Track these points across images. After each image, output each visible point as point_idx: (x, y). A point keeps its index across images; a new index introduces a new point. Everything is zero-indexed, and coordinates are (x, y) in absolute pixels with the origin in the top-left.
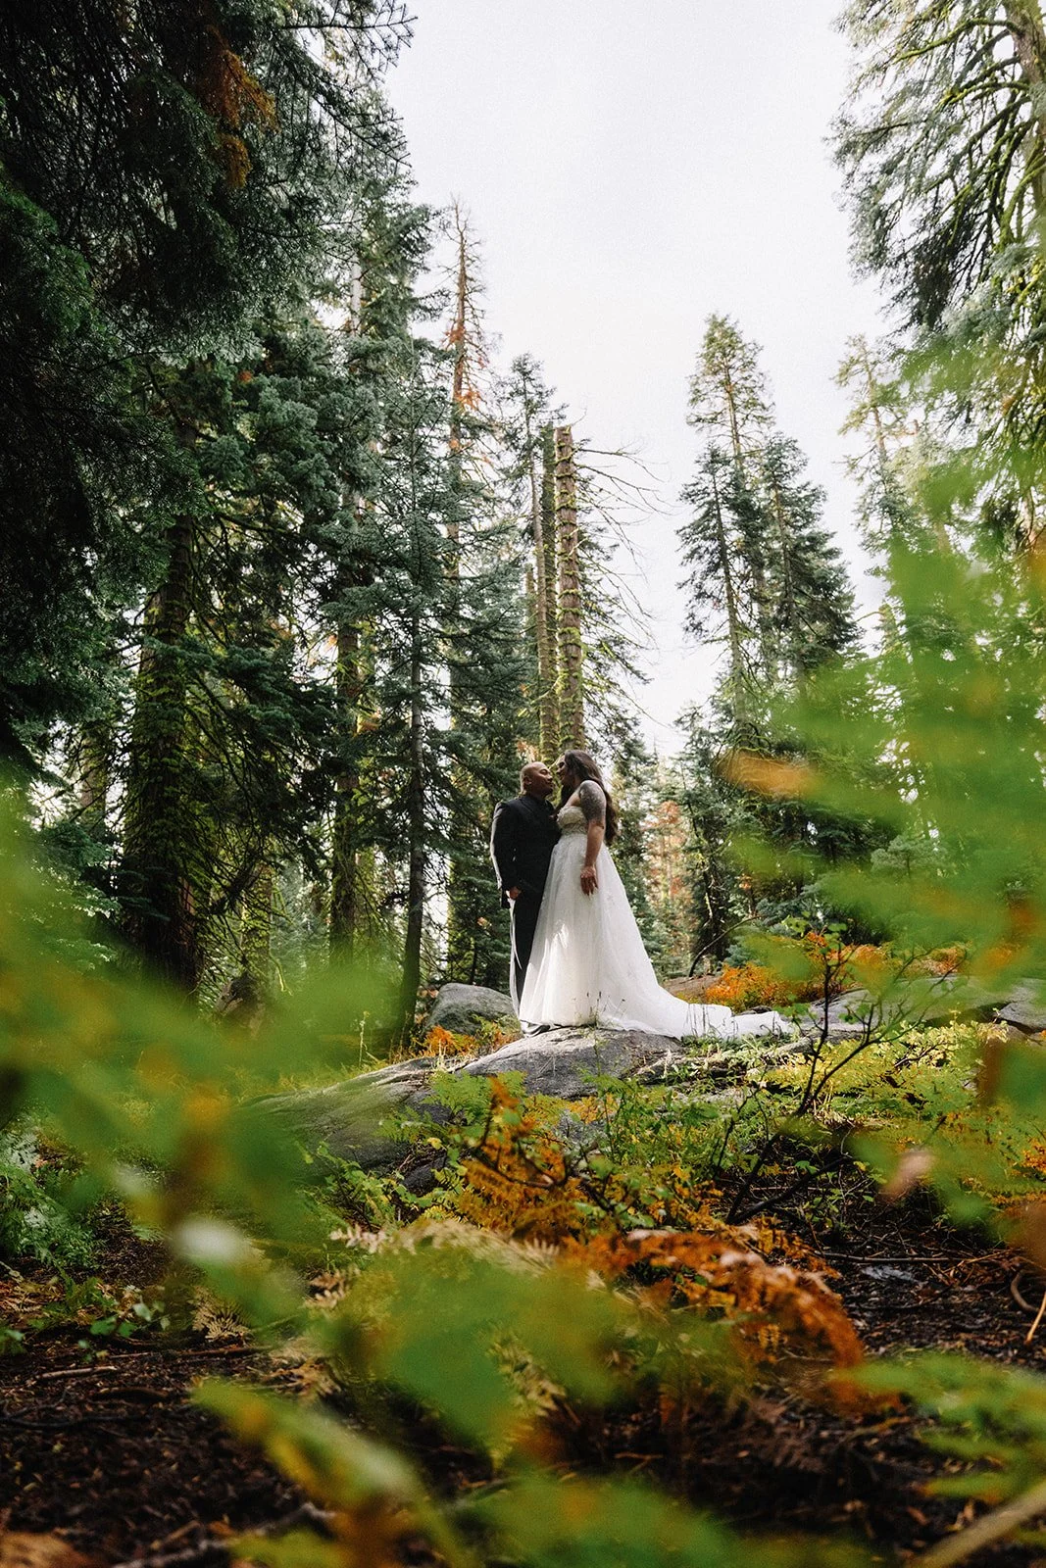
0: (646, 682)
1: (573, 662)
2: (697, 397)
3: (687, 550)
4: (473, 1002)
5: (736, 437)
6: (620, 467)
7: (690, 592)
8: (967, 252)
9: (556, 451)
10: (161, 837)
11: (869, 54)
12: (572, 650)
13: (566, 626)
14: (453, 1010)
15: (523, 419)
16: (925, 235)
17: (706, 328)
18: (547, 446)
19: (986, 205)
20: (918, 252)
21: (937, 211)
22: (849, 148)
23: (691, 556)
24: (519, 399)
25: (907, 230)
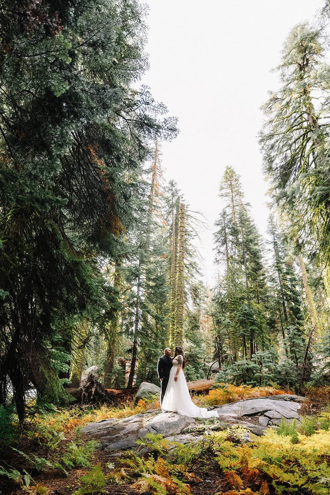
0: (202, 276)
1: (181, 271)
2: (222, 188)
3: (216, 239)
4: (150, 388)
5: (233, 201)
6: (198, 216)
7: (216, 251)
8: (295, 166)
9: (180, 210)
10: (68, 328)
11: (267, 119)
12: (181, 268)
13: (180, 261)
14: (144, 391)
15: (171, 198)
16: (282, 163)
17: (225, 169)
18: (178, 207)
19: (300, 155)
20: (281, 167)
21: (286, 157)
22: (262, 141)
23: (217, 241)
24: (171, 192)
25: (278, 162)
